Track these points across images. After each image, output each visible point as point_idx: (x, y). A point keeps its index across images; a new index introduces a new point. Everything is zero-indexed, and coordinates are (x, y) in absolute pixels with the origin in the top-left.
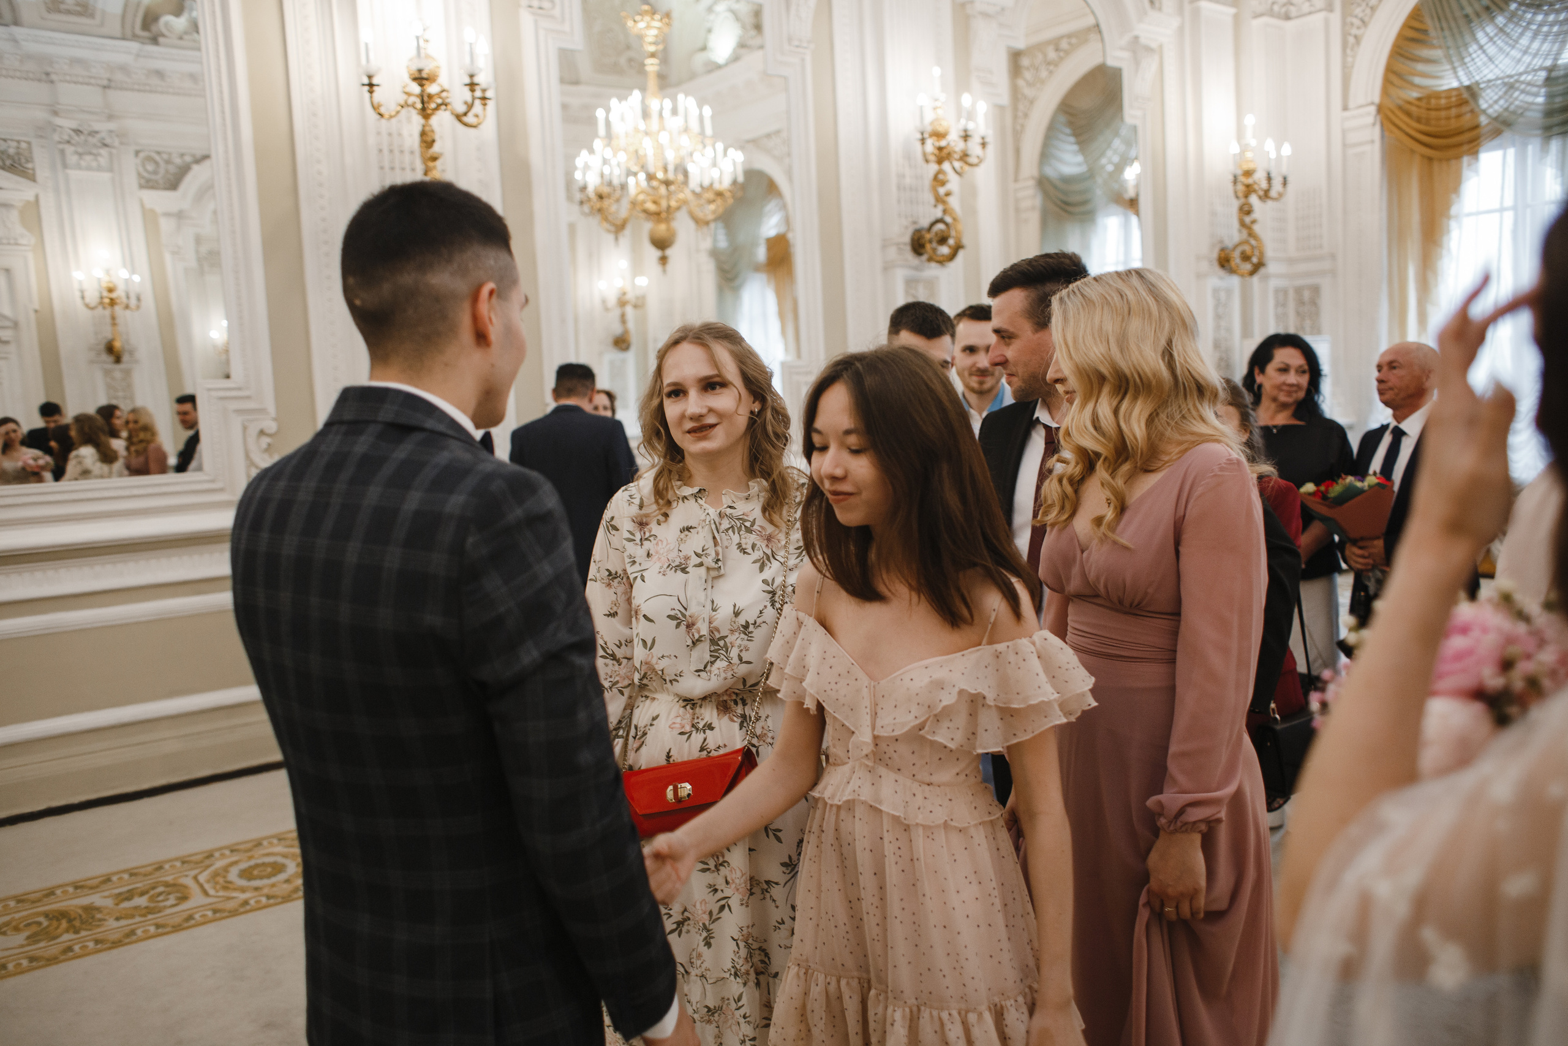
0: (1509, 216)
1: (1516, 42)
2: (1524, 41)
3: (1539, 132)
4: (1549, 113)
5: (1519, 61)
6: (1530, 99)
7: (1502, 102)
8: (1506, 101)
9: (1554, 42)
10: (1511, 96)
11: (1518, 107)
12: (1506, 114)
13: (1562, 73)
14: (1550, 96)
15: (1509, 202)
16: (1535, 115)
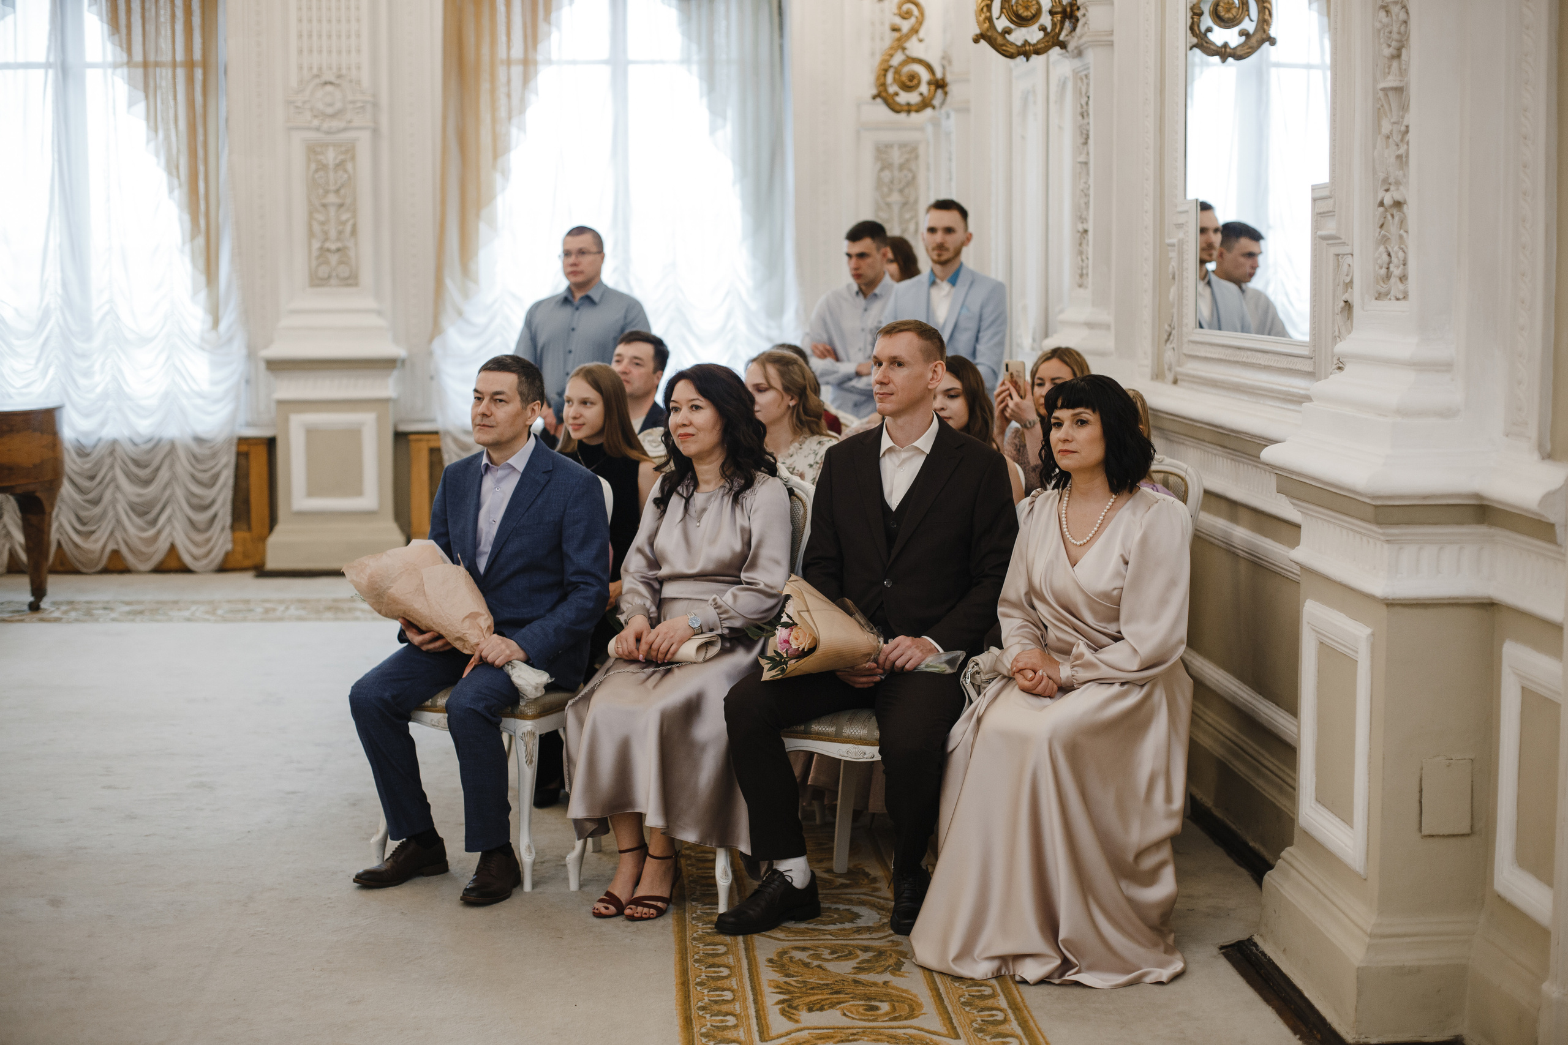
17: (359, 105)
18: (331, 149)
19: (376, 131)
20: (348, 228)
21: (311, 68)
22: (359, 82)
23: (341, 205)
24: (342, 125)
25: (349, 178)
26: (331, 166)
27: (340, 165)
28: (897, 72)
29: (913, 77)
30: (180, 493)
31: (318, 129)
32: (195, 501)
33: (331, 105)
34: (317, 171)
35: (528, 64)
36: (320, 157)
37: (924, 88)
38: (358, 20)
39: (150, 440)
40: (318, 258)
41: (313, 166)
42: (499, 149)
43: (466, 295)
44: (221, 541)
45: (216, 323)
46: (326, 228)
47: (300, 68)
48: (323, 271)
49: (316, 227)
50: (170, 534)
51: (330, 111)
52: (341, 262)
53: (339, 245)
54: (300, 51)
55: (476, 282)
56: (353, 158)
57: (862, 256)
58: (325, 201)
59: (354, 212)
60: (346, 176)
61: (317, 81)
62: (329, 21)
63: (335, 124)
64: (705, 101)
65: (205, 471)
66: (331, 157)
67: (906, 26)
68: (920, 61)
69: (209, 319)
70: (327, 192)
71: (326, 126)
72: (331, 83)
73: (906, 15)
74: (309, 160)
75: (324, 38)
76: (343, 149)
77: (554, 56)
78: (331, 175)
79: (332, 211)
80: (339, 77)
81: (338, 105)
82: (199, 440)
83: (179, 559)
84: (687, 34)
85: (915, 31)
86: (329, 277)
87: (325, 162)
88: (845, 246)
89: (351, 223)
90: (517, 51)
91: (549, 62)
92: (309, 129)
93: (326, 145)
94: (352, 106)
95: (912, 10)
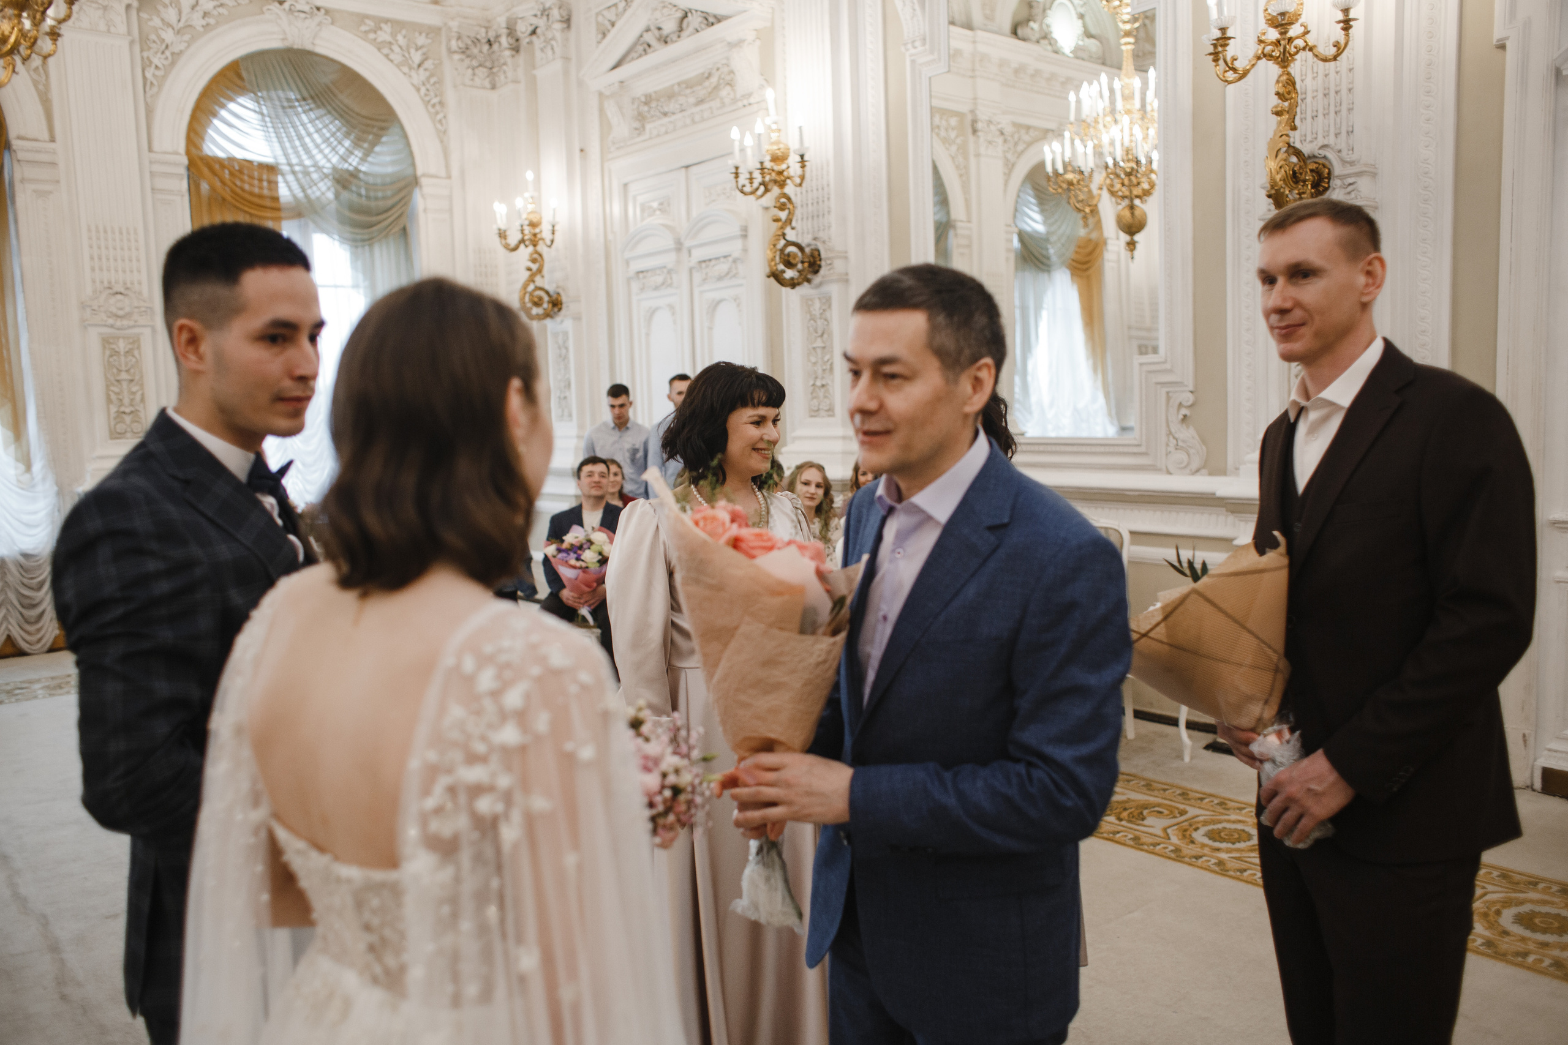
17: (143, 309)
18: (121, 340)
20: (138, 397)
21: (102, 282)
22: (140, 293)
23: (132, 381)
24: (131, 323)
25: (137, 361)
26: (122, 353)
27: (128, 352)
28: (531, 294)
29: (541, 299)
30: (12, 597)
31: (112, 326)
32: (27, 601)
33: (121, 309)
34: (111, 356)
36: (113, 346)
37: (545, 305)
38: (137, 249)
40: (115, 418)
41: (108, 353)
44: (50, 629)
45: (28, 467)
46: (121, 397)
47: (94, 282)
48: (120, 428)
49: (113, 397)
50: (9, 629)
51: (121, 313)
52: (133, 421)
53: (132, 409)
54: (93, 269)
56: (139, 348)
58: (118, 378)
59: (142, 386)
60: (134, 360)
61: (111, 291)
62: (115, 249)
63: (125, 322)
65: (32, 578)
66: (122, 346)
67: (534, 267)
68: (541, 289)
69: (22, 467)
70: (120, 371)
71: (117, 324)
72: (121, 293)
73: (534, 261)
74: (104, 348)
76: (131, 340)
78: (123, 358)
79: (125, 385)
80: (127, 289)
81: (127, 309)
82: (25, 556)
83: (15, 646)
85: (540, 271)
86: (126, 432)
87: (117, 349)
89: (140, 393)
92: (105, 326)
93: (118, 338)
94: (136, 310)
95: (537, 258)
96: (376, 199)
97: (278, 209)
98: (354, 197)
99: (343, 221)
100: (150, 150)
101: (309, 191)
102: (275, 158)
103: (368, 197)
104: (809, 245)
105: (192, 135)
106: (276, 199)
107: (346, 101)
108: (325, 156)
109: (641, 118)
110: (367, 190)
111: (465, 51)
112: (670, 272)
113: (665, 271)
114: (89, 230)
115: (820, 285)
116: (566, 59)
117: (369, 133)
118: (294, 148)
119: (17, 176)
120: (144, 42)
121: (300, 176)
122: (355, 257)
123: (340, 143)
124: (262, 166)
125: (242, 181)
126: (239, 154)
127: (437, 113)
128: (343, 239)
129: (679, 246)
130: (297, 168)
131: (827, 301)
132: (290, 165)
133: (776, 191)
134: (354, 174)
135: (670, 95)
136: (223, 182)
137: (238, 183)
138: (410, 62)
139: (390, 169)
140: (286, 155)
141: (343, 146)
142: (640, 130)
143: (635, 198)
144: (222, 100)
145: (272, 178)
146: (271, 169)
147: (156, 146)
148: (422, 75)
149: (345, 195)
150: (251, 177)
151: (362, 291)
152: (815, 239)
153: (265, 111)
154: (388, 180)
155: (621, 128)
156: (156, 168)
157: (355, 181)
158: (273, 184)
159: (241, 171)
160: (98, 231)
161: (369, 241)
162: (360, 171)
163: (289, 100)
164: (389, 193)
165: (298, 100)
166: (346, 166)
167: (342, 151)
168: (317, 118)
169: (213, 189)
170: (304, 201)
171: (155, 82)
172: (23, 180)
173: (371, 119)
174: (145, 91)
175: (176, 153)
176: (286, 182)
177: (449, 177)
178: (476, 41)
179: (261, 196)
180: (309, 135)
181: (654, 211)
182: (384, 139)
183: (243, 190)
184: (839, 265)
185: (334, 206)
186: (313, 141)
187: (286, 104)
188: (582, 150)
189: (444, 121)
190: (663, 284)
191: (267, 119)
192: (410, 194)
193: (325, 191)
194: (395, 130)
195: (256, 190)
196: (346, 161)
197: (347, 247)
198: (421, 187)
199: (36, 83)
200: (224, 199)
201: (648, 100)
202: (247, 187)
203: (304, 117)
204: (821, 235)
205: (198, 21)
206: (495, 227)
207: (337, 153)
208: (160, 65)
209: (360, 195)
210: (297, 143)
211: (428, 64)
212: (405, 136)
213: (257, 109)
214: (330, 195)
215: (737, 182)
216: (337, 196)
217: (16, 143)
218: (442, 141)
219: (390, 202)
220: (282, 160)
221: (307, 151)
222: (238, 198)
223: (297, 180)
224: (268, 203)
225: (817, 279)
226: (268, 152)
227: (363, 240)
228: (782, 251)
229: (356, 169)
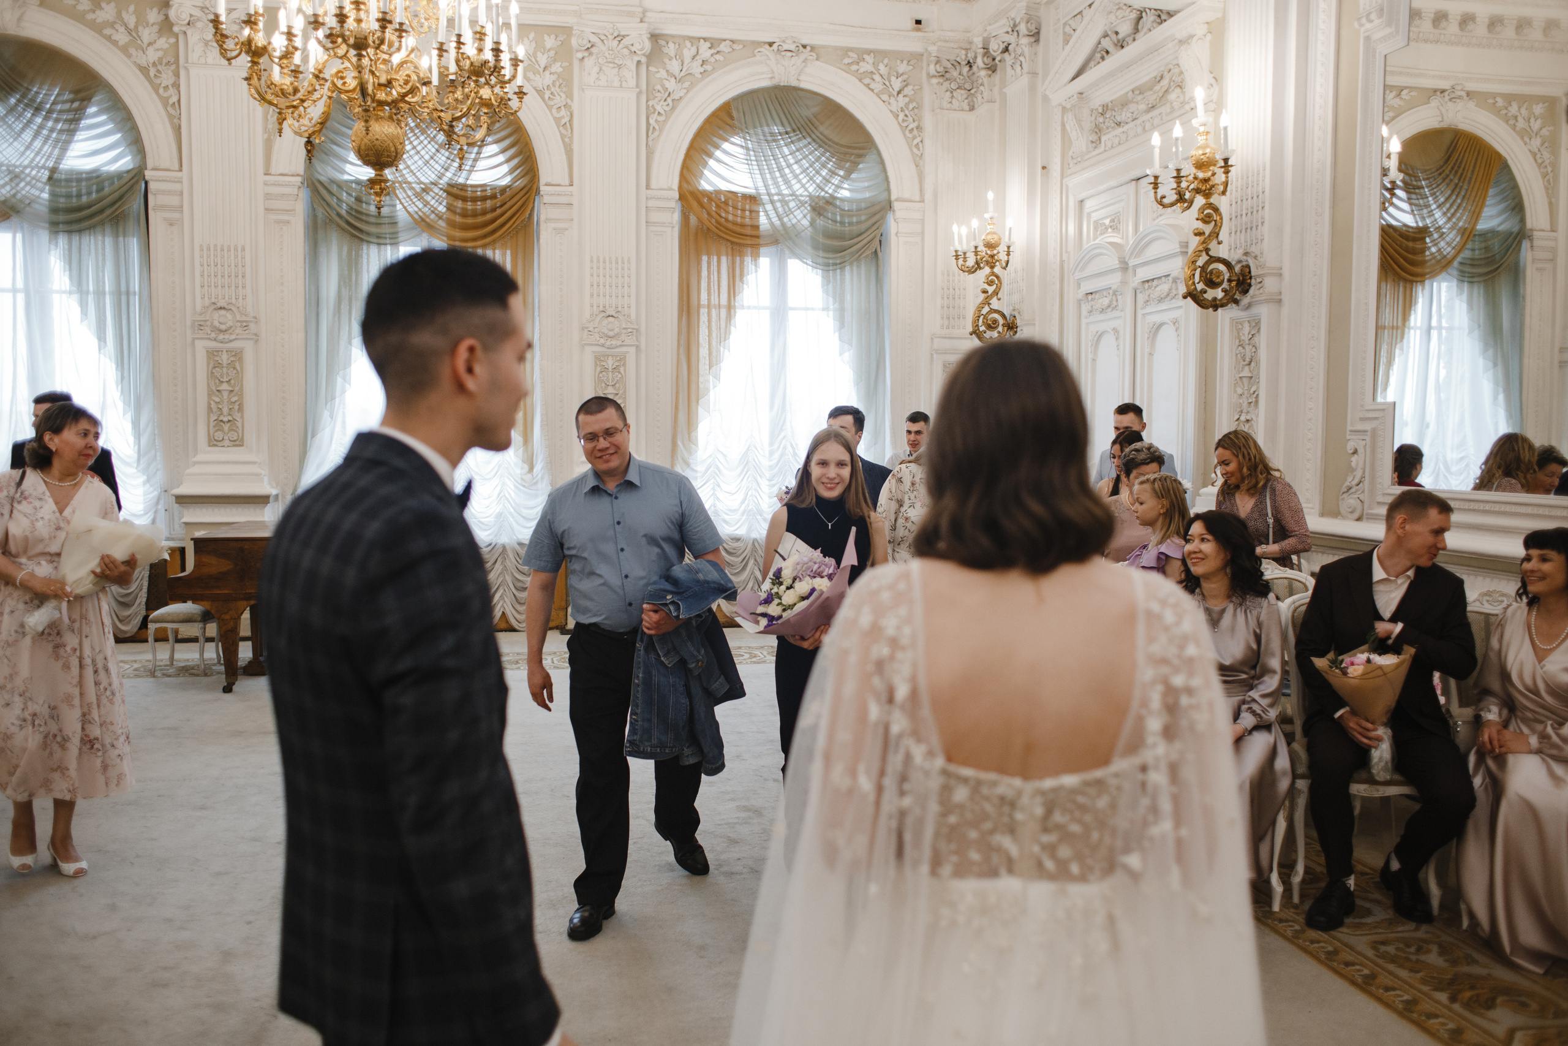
0: (21, 298)
1: (19, 134)
2: (27, 136)
3: (47, 225)
4: (54, 210)
5: (23, 154)
6: (37, 193)
7: (8, 188)
8: (12, 188)
9: (54, 147)
10: (17, 185)
11: (24, 196)
12: (13, 200)
13: (63, 177)
14: (53, 194)
15: (20, 284)
16: (42, 208)
17: (630, 330)
18: (610, 358)
19: (638, 347)
21: (598, 307)
22: (629, 316)
24: (619, 343)
25: (623, 377)
26: (611, 369)
27: (616, 369)
28: (984, 318)
29: (995, 321)
30: (509, 579)
31: (603, 346)
32: (519, 585)
33: (612, 330)
34: (602, 372)
35: (730, 308)
36: (603, 363)
37: (1000, 329)
38: (629, 277)
39: (490, 545)
41: (599, 369)
42: (714, 361)
43: (690, 453)
47: (592, 306)
50: (503, 606)
51: (611, 334)
54: (592, 295)
55: (696, 445)
56: (624, 365)
57: (918, 432)
60: (620, 376)
61: (604, 314)
62: (611, 277)
63: (614, 342)
64: (837, 334)
66: (610, 363)
67: (991, 289)
68: (996, 312)
69: (526, 467)
70: (608, 386)
71: (608, 343)
72: (612, 316)
73: (990, 283)
74: (596, 365)
75: (607, 287)
76: (618, 358)
77: (746, 304)
78: (611, 374)
80: (617, 312)
81: (617, 330)
83: (507, 622)
84: (826, 292)
85: (996, 293)
87: (607, 366)
88: (906, 426)
90: (724, 300)
91: (743, 307)
92: (598, 345)
93: (608, 356)
94: (624, 331)
95: (994, 280)
96: (851, 224)
97: (758, 237)
98: (830, 225)
99: (816, 246)
100: (648, 187)
101: (786, 219)
102: (756, 189)
103: (842, 223)
104: (1239, 262)
105: (685, 171)
106: (757, 227)
107: (826, 132)
108: (803, 186)
109: (1098, 130)
110: (841, 216)
111: (944, 75)
112: (1115, 293)
113: (1111, 292)
114: (592, 261)
115: (1249, 306)
116: (1034, 74)
117: (847, 161)
118: (774, 178)
119: (543, 217)
120: (650, 93)
121: (778, 205)
122: (826, 280)
123: (818, 172)
124: (745, 197)
125: (727, 212)
126: (724, 186)
127: (914, 138)
128: (816, 264)
129: (1124, 267)
130: (776, 198)
131: (1256, 324)
132: (769, 194)
133: (1200, 201)
134: (831, 201)
135: (1124, 103)
136: (709, 214)
137: (723, 215)
138: (891, 90)
139: (867, 195)
140: (766, 186)
141: (820, 175)
142: (1096, 143)
143: (1089, 214)
144: (715, 139)
145: (755, 208)
146: (753, 199)
147: (653, 185)
148: (902, 101)
149: (820, 222)
150: (735, 208)
151: (831, 313)
152: (1246, 254)
153: (750, 146)
154: (863, 205)
155: (1080, 142)
156: (651, 203)
157: (830, 208)
158: (754, 213)
159: (726, 203)
160: (598, 261)
161: (841, 265)
162: (836, 198)
163: (772, 134)
164: (863, 218)
165: (781, 134)
166: (823, 194)
167: (818, 180)
168: (798, 150)
169: (700, 220)
170: (780, 228)
171: (657, 127)
172: (547, 220)
173: (849, 147)
174: (648, 136)
175: (670, 189)
176: (766, 211)
177: (923, 201)
178: (956, 64)
179: (743, 226)
180: (789, 166)
181: (1106, 229)
182: (861, 166)
183: (727, 220)
184: (1270, 285)
185: (809, 231)
186: (792, 172)
187: (769, 138)
188: (1044, 168)
189: (920, 144)
190: (1109, 306)
191: (752, 153)
192: (883, 218)
193: (801, 218)
194: (872, 157)
195: (739, 220)
196: (823, 190)
197: (820, 272)
198: (894, 211)
199: (563, 136)
200: (708, 229)
201: (1105, 108)
202: (730, 217)
203: (786, 150)
204: (1253, 249)
205: (696, 68)
206: (952, 249)
207: (814, 182)
208: (662, 112)
209: (835, 221)
210: (777, 174)
211: (908, 91)
212: (882, 162)
213: (744, 144)
214: (806, 222)
215: (1156, 193)
216: (812, 223)
217: (543, 189)
218: (917, 166)
219: (863, 227)
220: (763, 191)
221: (787, 182)
222: (723, 229)
223: (775, 209)
224: (748, 231)
225: (1245, 300)
226: (751, 185)
227: (836, 264)
228: (1203, 268)
229: (832, 196)
